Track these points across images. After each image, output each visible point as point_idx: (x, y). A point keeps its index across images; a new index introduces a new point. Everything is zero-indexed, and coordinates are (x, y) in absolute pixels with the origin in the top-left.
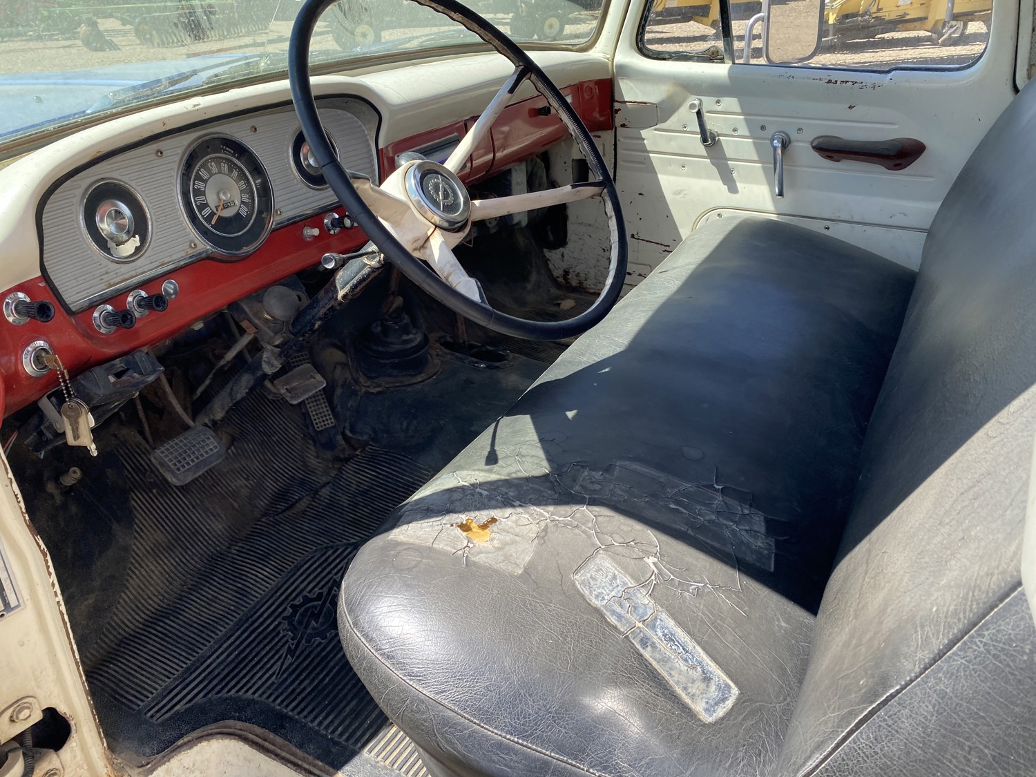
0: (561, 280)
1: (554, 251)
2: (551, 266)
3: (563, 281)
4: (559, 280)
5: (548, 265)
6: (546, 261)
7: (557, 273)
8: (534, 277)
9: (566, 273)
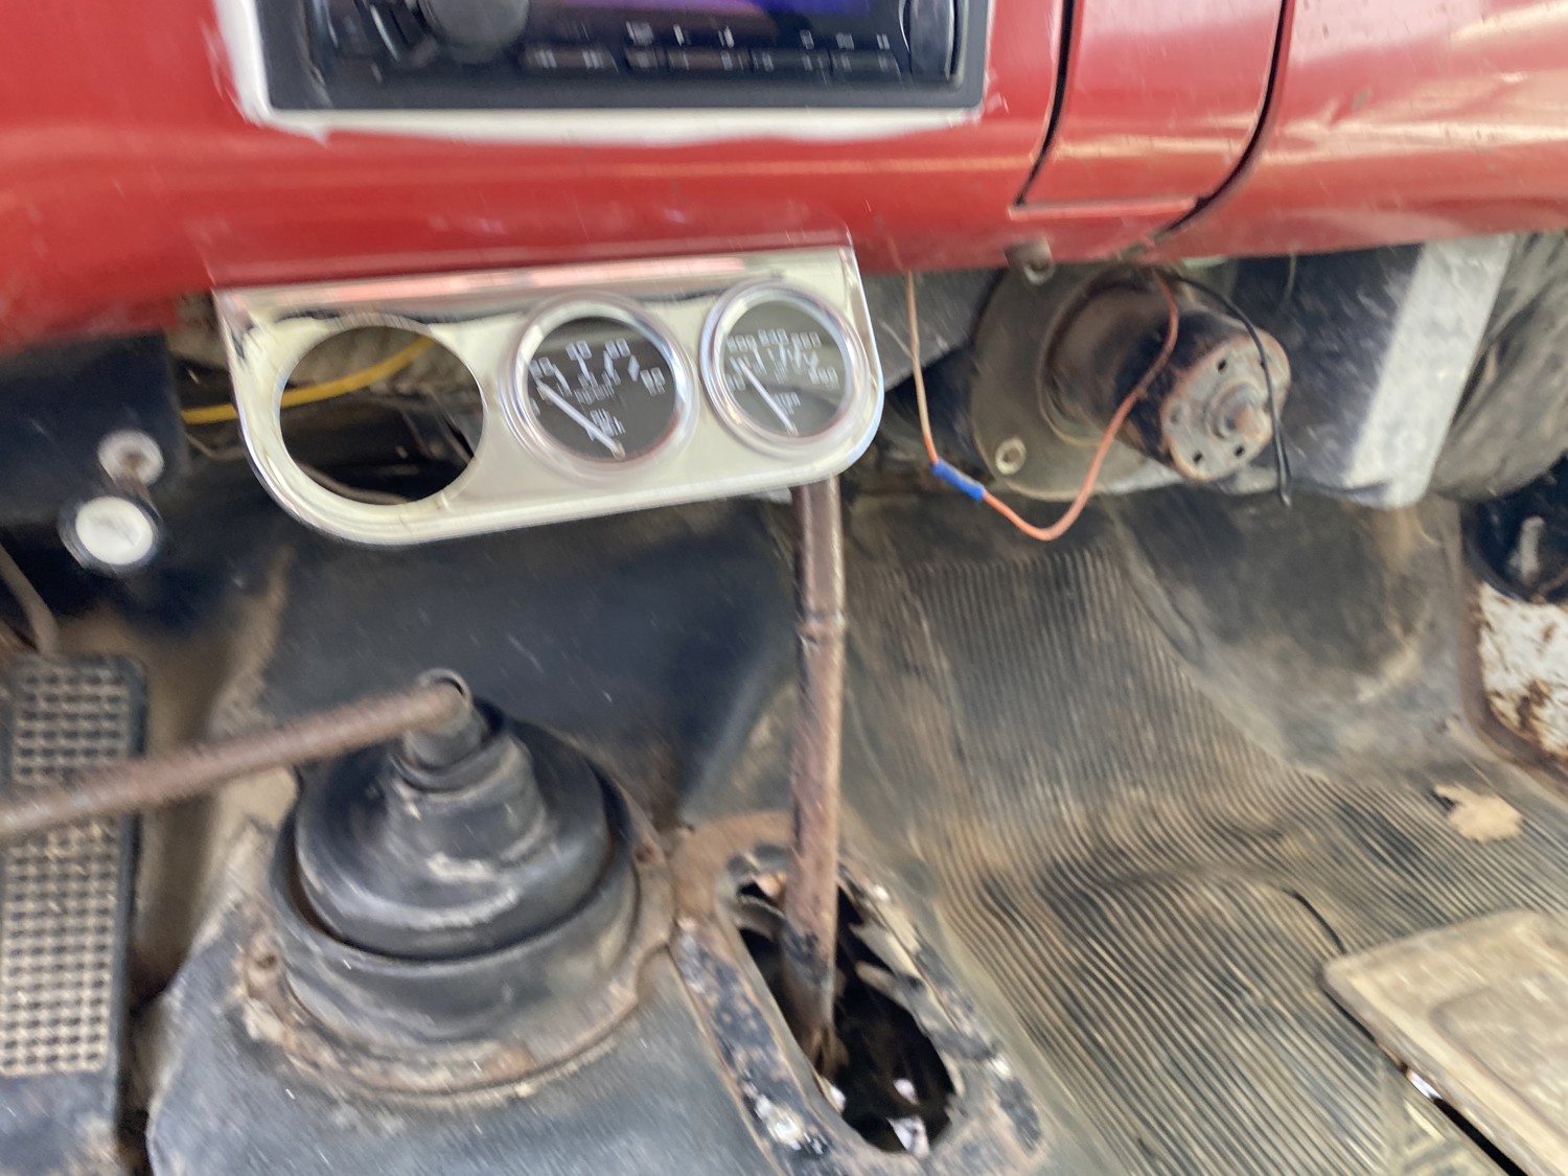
0: (1506, 708)
1: (1518, 608)
2: (1487, 648)
3: (1513, 717)
4: (1499, 704)
5: (1477, 639)
6: (1475, 627)
7: (1504, 680)
8: (1402, 667)
9: (1535, 696)
